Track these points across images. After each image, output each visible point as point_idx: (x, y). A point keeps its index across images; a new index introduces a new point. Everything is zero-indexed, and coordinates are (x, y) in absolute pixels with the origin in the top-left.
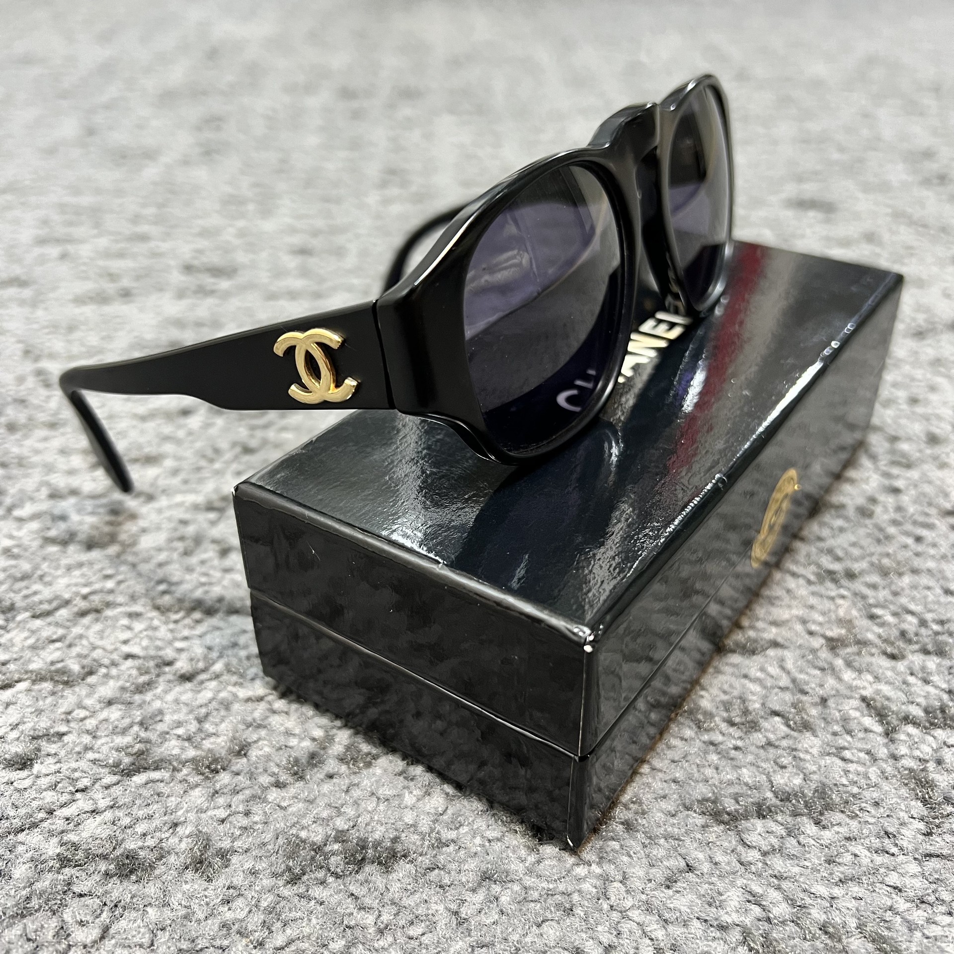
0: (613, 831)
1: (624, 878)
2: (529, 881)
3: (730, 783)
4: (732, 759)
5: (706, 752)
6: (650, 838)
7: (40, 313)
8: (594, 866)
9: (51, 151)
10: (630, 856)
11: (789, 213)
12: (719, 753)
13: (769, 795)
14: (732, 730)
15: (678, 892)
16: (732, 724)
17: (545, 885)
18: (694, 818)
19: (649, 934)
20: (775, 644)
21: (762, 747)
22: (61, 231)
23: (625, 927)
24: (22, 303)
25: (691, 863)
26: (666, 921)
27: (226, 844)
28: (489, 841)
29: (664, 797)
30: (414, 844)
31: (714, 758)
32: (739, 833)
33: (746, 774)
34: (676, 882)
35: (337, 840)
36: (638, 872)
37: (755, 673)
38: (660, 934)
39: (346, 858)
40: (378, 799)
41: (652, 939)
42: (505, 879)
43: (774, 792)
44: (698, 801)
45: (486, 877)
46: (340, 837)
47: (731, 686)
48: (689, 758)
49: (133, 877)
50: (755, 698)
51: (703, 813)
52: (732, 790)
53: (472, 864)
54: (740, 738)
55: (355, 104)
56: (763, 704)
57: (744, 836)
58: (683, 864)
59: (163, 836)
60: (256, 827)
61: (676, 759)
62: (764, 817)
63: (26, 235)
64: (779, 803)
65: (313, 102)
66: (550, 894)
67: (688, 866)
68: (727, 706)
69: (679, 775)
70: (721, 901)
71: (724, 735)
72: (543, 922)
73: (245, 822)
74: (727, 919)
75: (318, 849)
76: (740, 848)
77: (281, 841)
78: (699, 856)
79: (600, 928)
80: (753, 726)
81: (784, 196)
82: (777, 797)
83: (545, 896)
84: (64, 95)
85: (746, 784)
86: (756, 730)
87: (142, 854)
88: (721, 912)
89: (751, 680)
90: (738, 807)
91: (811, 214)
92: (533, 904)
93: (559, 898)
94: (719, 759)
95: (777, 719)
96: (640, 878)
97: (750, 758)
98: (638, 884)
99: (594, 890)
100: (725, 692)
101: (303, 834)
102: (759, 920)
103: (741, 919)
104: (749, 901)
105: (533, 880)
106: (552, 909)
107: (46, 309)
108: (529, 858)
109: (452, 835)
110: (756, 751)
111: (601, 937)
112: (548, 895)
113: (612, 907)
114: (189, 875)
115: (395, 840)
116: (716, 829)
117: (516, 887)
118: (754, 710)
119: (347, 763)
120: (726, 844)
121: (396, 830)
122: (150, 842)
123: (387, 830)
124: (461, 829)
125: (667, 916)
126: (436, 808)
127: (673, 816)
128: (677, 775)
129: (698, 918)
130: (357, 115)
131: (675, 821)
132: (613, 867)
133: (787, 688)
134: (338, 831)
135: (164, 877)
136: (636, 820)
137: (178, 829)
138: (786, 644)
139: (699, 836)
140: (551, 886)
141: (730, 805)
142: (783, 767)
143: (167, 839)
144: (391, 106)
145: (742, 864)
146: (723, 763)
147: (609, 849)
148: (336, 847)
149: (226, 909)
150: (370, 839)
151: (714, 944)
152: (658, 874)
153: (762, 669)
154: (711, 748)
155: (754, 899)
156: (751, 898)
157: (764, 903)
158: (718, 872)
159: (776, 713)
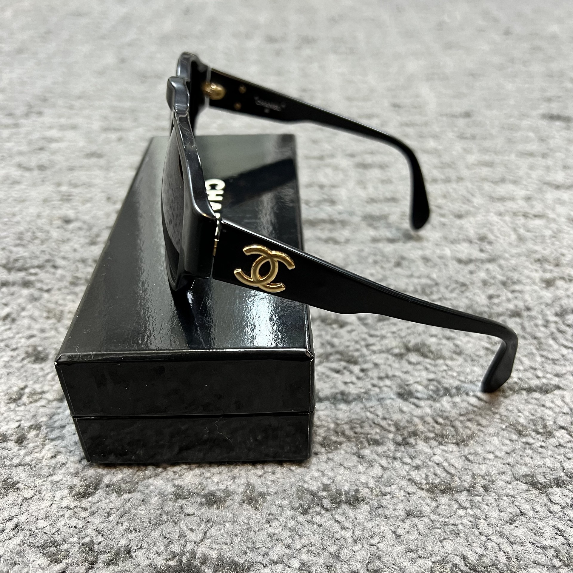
0: (477, 491)
1: (486, 517)
2: (433, 517)
3: (540, 466)
4: (540, 453)
5: (525, 449)
6: (498, 496)
7: (112, 174)
8: (469, 510)
9: (101, 73)
10: (488, 505)
11: (544, 123)
12: (532, 449)
13: (562, 474)
14: (538, 436)
15: (517, 527)
16: (538, 433)
17: (443, 519)
18: (521, 485)
19: (503, 549)
20: (558, 387)
21: (556, 447)
22: (116, 124)
23: (489, 545)
24: (101, 168)
25: (524, 511)
26: (511, 543)
27: (264, 490)
28: (409, 494)
29: (504, 473)
30: (367, 493)
31: (529, 452)
32: (547, 495)
33: (549, 462)
34: (515, 521)
35: (324, 490)
36: (494, 514)
37: (549, 404)
38: (509, 549)
39: (331, 500)
40: (344, 467)
41: (504, 552)
42: (421, 515)
43: (565, 473)
44: (523, 476)
45: (409, 514)
46: (326, 488)
47: (536, 411)
48: (515, 451)
49: (215, 506)
50: (550, 418)
51: (526, 483)
52: (541, 470)
53: (401, 506)
54: (543, 441)
55: (277, 46)
56: (555, 422)
57: (551, 497)
58: (518, 511)
59: (229, 484)
60: (280, 480)
61: (508, 451)
62: (561, 487)
63: (96, 125)
64: (568, 479)
65: (251, 44)
66: (446, 524)
67: (521, 512)
68: (534, 422)
69: (511, 461)
70: (541, 533)
71: (534, 439)
72: (443, 539)
73: (273, 478)
74: (545, 543)
75: (314, 494)
76: (549, 503)
77: (294, 489)
78: (526, 507)
79: (475, 545)
80: (550, 434)
81: (541, 112)
82: (567, 476)
83: (444, 526)
84: (103, 37)
85: (549, 467)
86: (552, 437)
87: (218, 493)
88: (542, 540)
89: (547, 408)
90: (545, 480)
91: (558, 123)
92: (437, 530)
93: (451, 527)
94: (532, 452)
95: (563, 431)
96: (495, 518)
97: (550, 453)
98: (495, 521)
99: (470, 524)
100: (532, 415)
101: (306, 486)
102: (563, 544)
103: (553, 544)
104: (557, 534)
105: (435, 516)
106: (448, 533)
107: (115, 172)
108: (432, 504)
109: (388, 490)
110: (554, 449)
111: (477, 550)
112: (445, 525)
113: (480, 533)
114: (246, 506)
115: (357, 491)
116: (534, 492)
117: (427, 520)
118: (550, 425)
119: (325, 447)
120: (541, 501)
121: (357, 485)
122: (222, 487)
123: (351, 485)
124: (392, 487)
125: (512, 539)
126: (377, 474)
127: (509, 484)
128: (510, 461)
129: (529, 542)
130: (278, 53)
131: (511, 487)
132: (479, 511)
133: (568, 414)
134: (324, 485)
135: (233, 506)
136: (489, 485)
137: (236, 480)
138: (565, 387)
139: (525, 496)
140: (447, 520)
141: (541, 479)
142: (569, 459)
143: (231, 485)
144: (298, 48)
145: (551, 512)
146: (535, 455)
147: (476, 501)
148: (325, 494)
149: (269, 526)
150: (343, 490)
151: (540, 557)
152: (505, 516)
153: (552, 402)
154: (527, 446)
155: (561, 533)
156: (558, 532)
157: (566, 535)
158: (538, 517)
159: (562, 428)
